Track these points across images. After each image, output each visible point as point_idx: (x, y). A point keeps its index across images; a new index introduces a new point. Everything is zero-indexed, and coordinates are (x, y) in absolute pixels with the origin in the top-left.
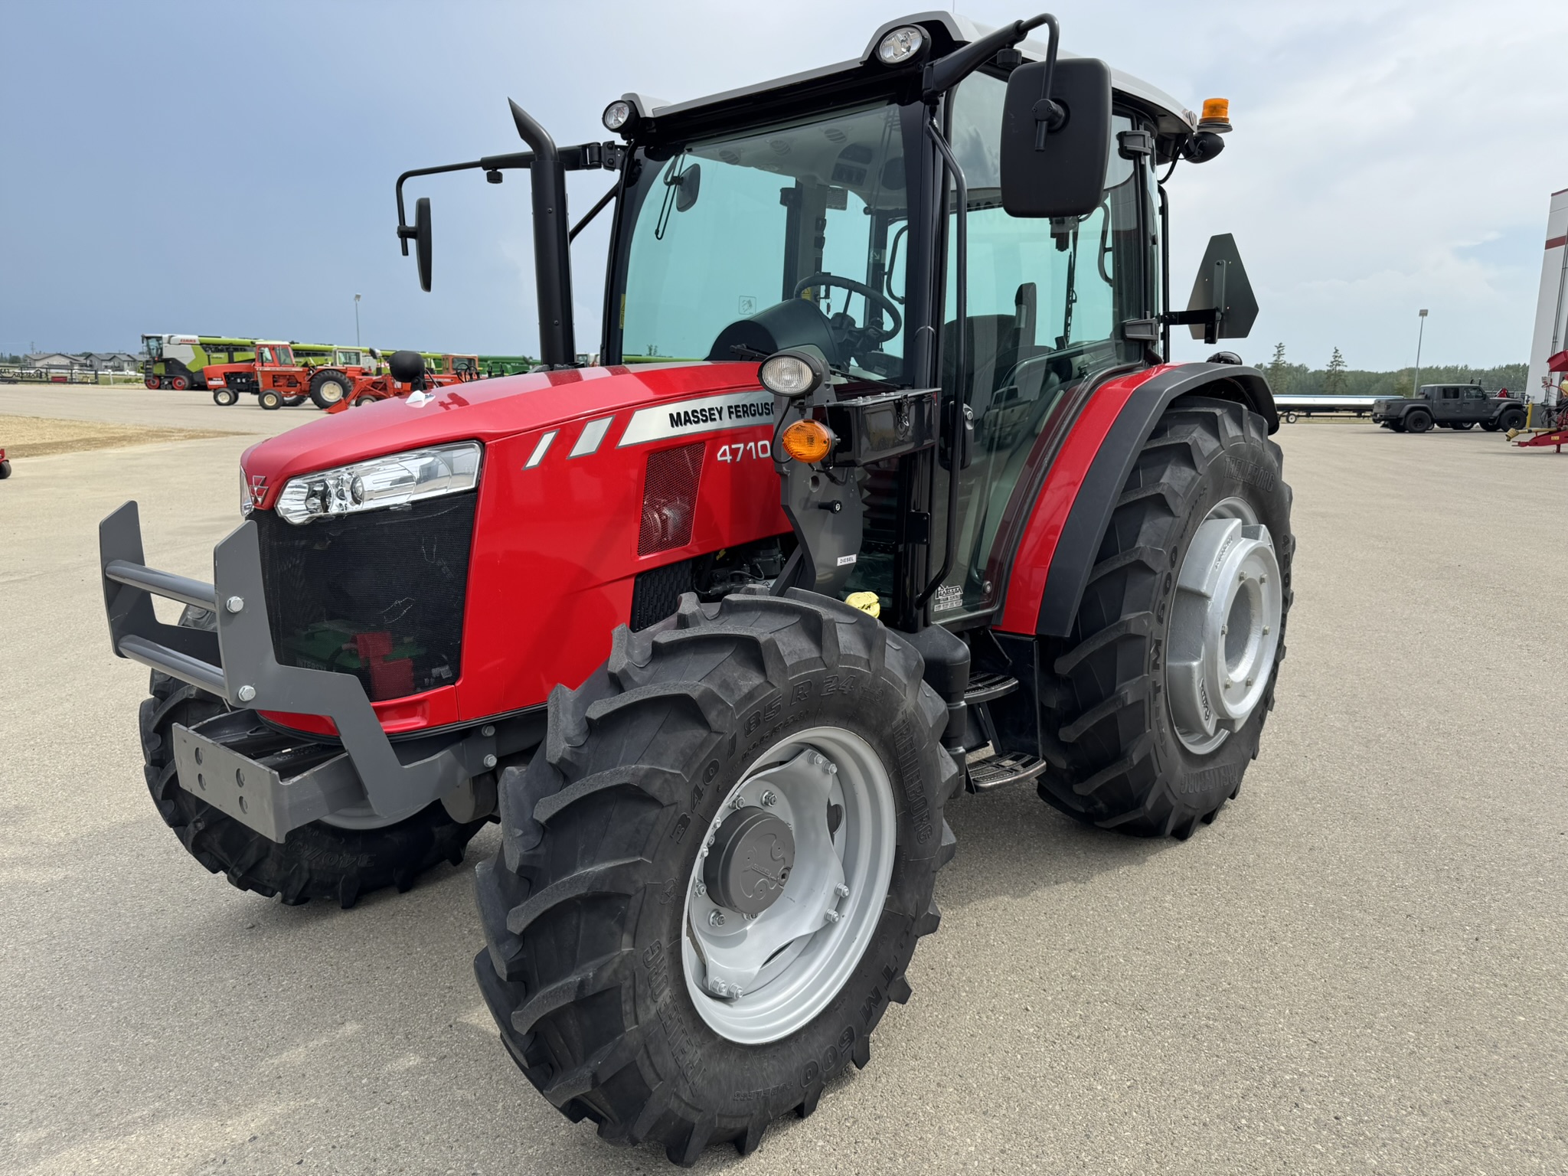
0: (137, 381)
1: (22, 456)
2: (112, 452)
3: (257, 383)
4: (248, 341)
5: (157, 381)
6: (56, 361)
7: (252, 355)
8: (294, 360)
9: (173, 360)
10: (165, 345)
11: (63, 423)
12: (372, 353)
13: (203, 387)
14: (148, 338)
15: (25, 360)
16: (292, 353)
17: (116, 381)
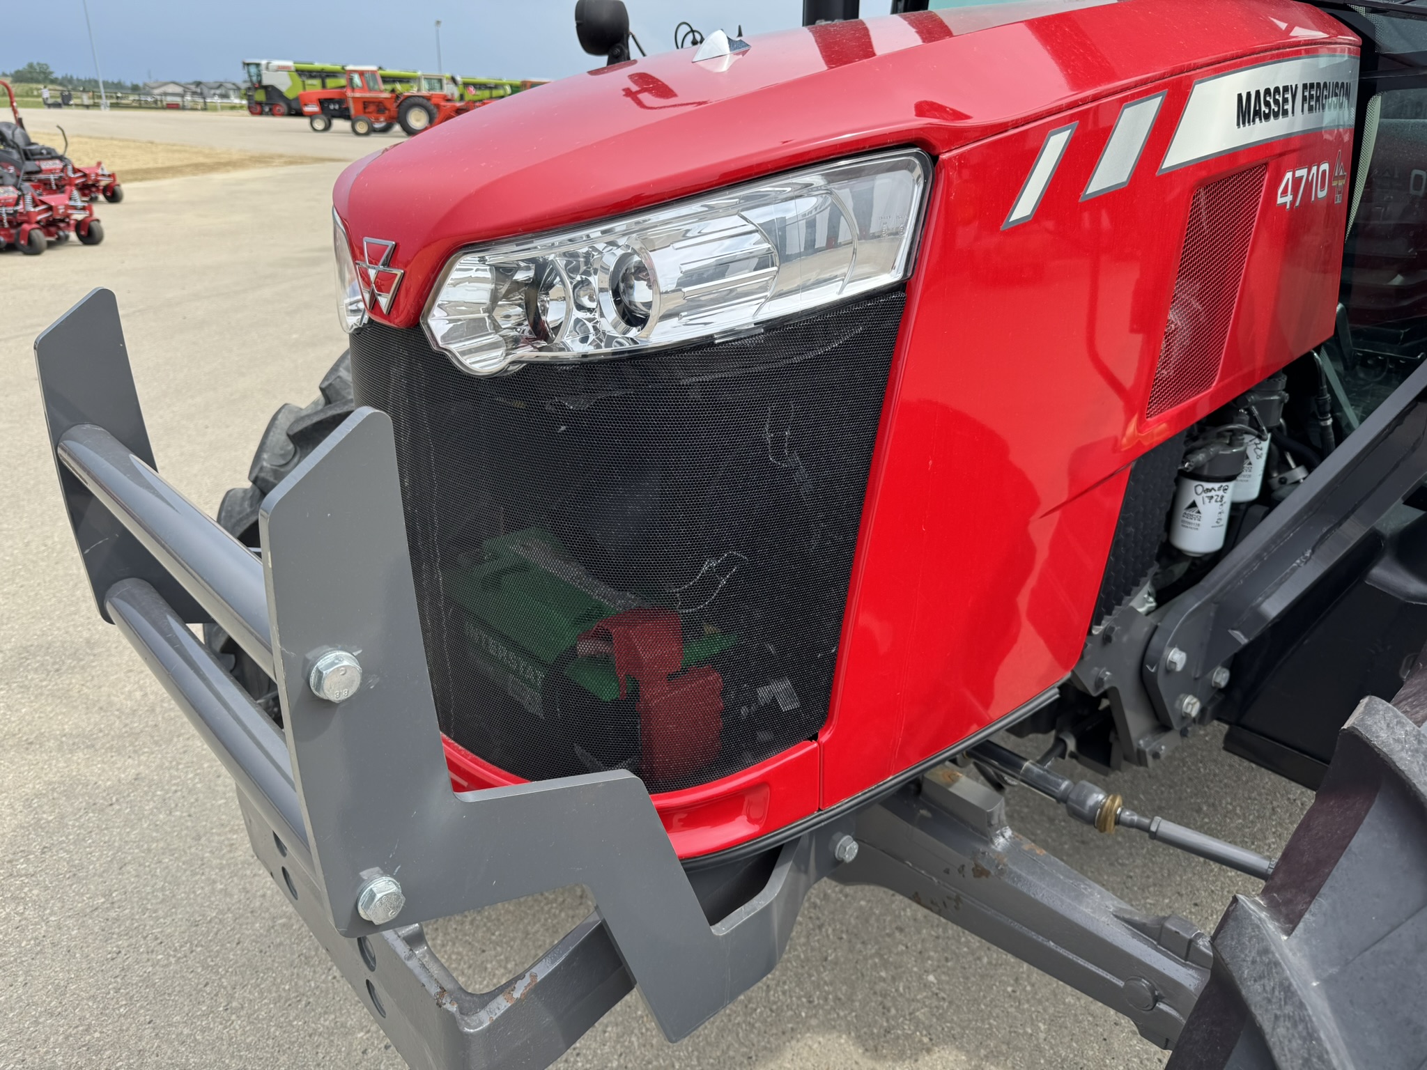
0: (241, 107)
1: (136, 180)
2: (218, 177)
3: (347, 109)
4: (338, 68)
5: (258, 108)
6: (172, 89)
7: (343, 81)
8: (383, 87)
9: (273, 87)
10: (264, 72)
11: (175, 148)
12: (453, 80)
13: (299, 114)
14: (248, 64)
15: (144, 88)
16: (380, 80)
17: (223, 108)
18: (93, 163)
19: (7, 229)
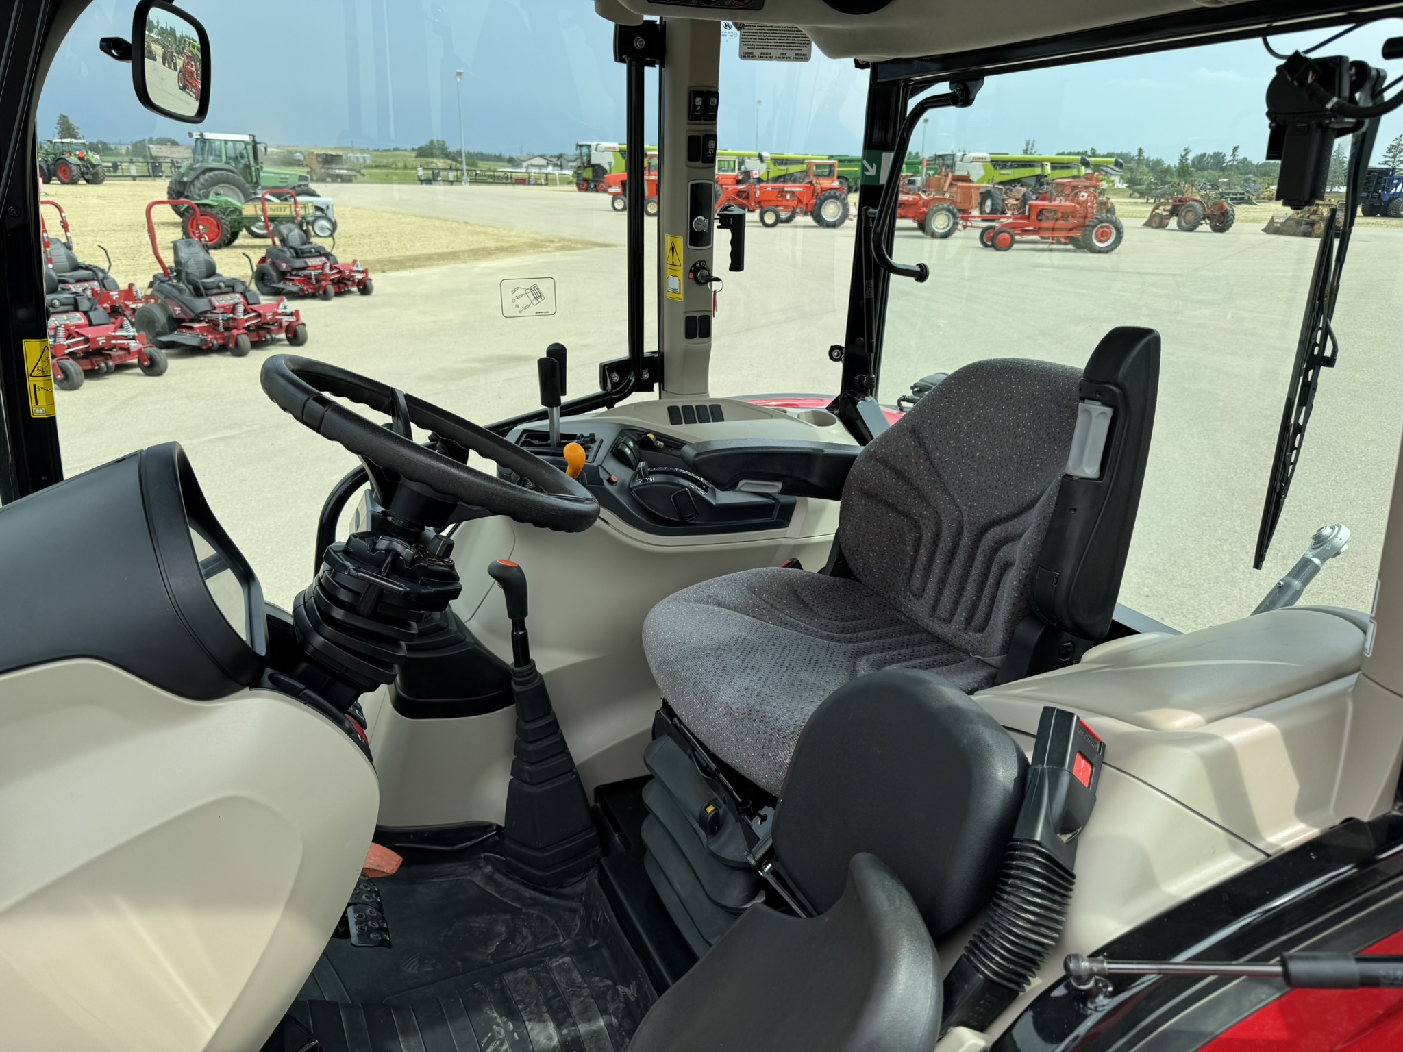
0: (571, 183)
5: (585, 185)
9: (598, 165)
10: (593, 152)
14: (581, 146)
17: (567, 182)
18: (350, 261)
19: (222, 333)
